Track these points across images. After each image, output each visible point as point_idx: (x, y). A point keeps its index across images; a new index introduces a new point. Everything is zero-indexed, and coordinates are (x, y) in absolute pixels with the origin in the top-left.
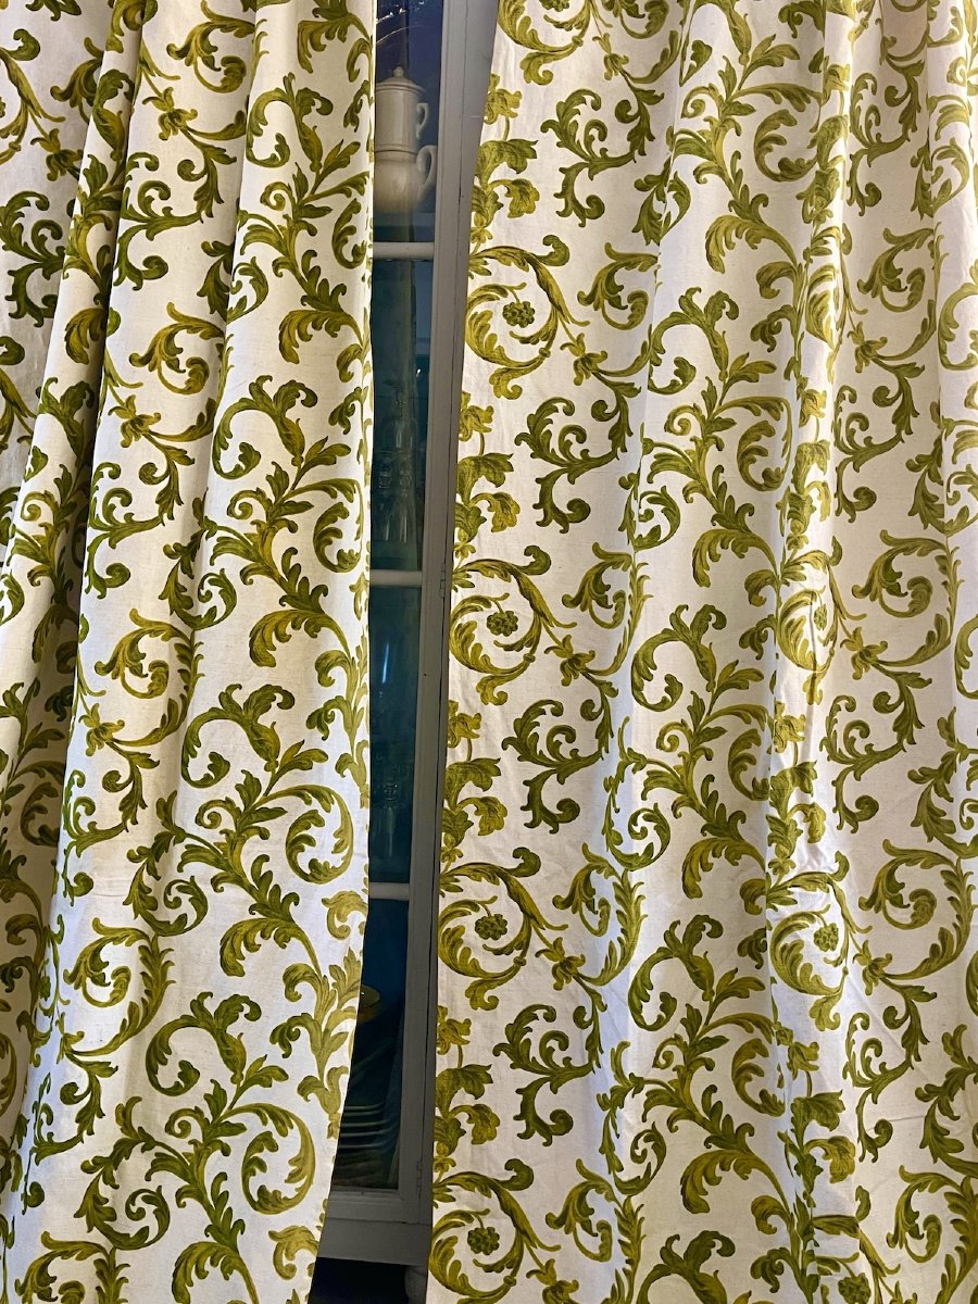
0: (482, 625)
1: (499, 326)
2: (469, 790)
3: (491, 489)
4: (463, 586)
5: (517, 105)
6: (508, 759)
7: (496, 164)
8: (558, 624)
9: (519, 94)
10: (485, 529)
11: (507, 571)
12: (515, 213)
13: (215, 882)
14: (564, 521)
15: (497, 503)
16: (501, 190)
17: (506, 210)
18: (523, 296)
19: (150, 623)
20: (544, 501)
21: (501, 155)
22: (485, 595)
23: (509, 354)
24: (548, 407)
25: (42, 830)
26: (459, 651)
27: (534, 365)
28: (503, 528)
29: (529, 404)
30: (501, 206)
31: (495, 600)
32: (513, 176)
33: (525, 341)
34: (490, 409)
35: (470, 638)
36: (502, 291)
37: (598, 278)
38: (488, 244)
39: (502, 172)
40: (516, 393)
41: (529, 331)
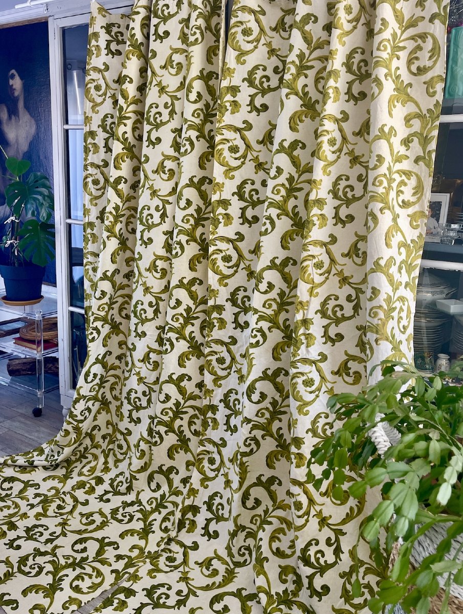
0: (220, 259)
1: (226, 153)
2: (215, 315)
3: (224, 212)
4: (213, 245)
5: (234, 73)
6: (228, 305)
7: (226, 94)
8: (247, 260)
9: (235, 69)
10: (221, 225)
11: (229, 241)
12: (233, 113)
13: (177, 339)
14: (250, 223)
15: (225, 216)
16: (228, 104)
17: (229, 112)
18: (235, 143)
19: (159, 256)
20: (243, 216)
21: (228, 92)
22: (221, 249)
23: (230, 163)
24: (244, 182)
25: (126, 315)
26: (212, 268)
27: (239, 167)
28: (227, 225)
29: (238, 181)
30: (228, 110)
31: (224, 251)
32: (232, 99)
33: (236, 159)
34: (223, 183)
35: (215, 263)
36: (228, 141)
37: (265, 134)
38: (223, 124)
39: (229, 97)
40: (233, 178)
41: (238, 155)
